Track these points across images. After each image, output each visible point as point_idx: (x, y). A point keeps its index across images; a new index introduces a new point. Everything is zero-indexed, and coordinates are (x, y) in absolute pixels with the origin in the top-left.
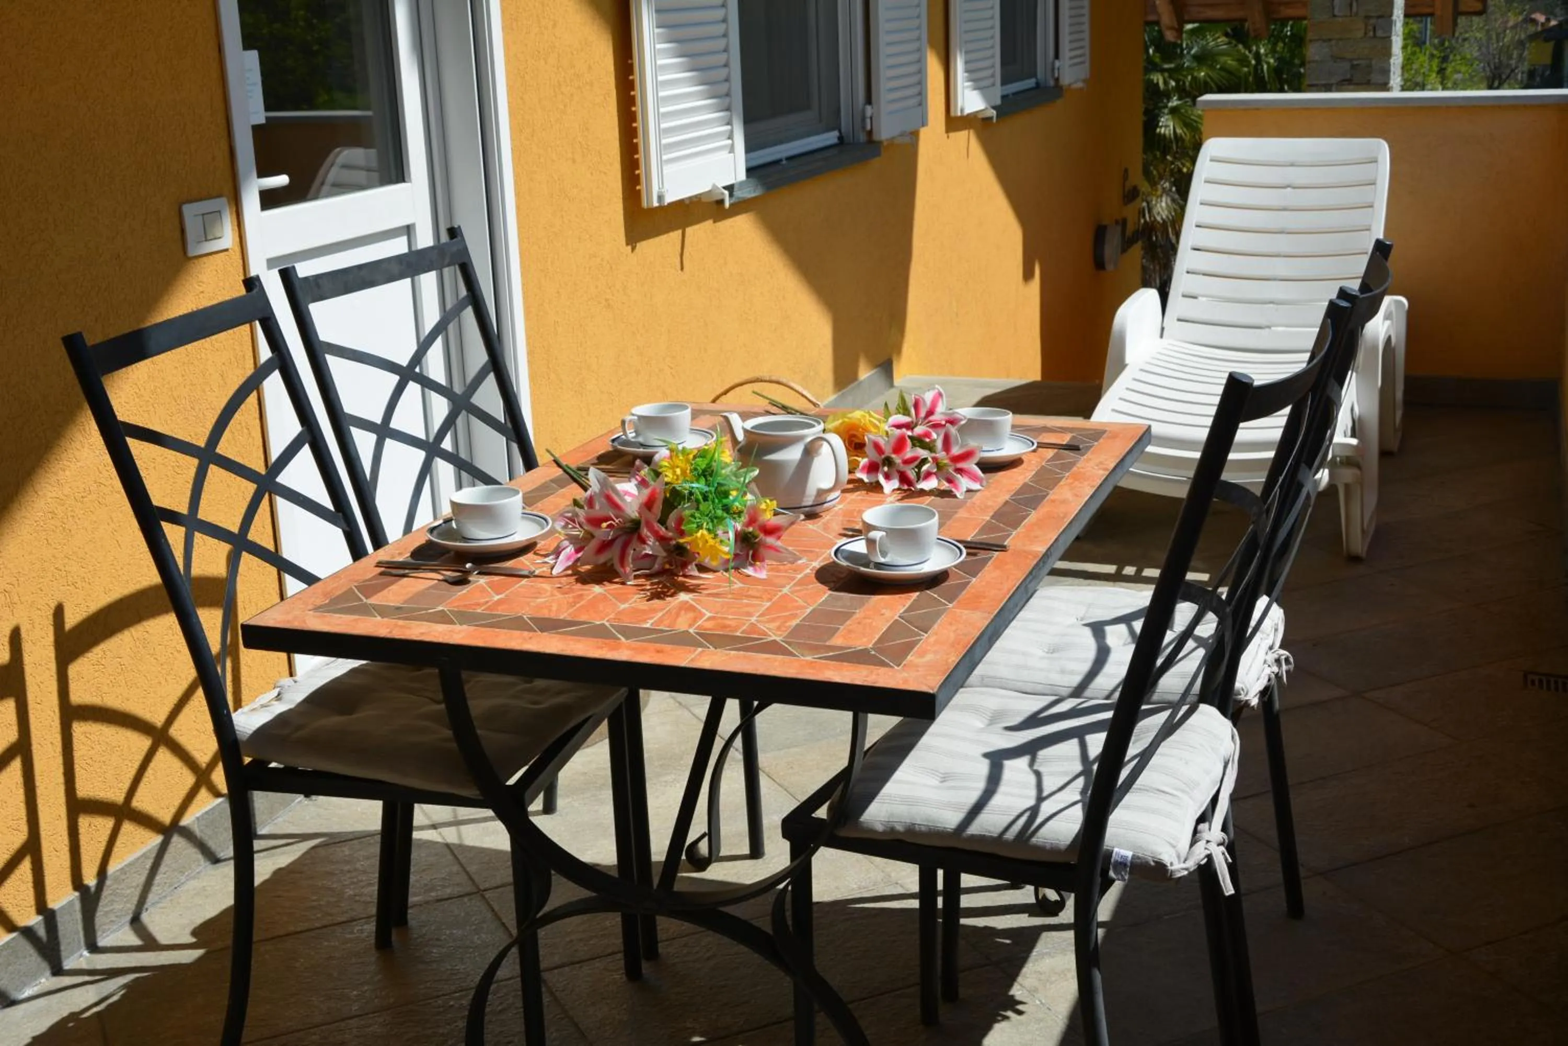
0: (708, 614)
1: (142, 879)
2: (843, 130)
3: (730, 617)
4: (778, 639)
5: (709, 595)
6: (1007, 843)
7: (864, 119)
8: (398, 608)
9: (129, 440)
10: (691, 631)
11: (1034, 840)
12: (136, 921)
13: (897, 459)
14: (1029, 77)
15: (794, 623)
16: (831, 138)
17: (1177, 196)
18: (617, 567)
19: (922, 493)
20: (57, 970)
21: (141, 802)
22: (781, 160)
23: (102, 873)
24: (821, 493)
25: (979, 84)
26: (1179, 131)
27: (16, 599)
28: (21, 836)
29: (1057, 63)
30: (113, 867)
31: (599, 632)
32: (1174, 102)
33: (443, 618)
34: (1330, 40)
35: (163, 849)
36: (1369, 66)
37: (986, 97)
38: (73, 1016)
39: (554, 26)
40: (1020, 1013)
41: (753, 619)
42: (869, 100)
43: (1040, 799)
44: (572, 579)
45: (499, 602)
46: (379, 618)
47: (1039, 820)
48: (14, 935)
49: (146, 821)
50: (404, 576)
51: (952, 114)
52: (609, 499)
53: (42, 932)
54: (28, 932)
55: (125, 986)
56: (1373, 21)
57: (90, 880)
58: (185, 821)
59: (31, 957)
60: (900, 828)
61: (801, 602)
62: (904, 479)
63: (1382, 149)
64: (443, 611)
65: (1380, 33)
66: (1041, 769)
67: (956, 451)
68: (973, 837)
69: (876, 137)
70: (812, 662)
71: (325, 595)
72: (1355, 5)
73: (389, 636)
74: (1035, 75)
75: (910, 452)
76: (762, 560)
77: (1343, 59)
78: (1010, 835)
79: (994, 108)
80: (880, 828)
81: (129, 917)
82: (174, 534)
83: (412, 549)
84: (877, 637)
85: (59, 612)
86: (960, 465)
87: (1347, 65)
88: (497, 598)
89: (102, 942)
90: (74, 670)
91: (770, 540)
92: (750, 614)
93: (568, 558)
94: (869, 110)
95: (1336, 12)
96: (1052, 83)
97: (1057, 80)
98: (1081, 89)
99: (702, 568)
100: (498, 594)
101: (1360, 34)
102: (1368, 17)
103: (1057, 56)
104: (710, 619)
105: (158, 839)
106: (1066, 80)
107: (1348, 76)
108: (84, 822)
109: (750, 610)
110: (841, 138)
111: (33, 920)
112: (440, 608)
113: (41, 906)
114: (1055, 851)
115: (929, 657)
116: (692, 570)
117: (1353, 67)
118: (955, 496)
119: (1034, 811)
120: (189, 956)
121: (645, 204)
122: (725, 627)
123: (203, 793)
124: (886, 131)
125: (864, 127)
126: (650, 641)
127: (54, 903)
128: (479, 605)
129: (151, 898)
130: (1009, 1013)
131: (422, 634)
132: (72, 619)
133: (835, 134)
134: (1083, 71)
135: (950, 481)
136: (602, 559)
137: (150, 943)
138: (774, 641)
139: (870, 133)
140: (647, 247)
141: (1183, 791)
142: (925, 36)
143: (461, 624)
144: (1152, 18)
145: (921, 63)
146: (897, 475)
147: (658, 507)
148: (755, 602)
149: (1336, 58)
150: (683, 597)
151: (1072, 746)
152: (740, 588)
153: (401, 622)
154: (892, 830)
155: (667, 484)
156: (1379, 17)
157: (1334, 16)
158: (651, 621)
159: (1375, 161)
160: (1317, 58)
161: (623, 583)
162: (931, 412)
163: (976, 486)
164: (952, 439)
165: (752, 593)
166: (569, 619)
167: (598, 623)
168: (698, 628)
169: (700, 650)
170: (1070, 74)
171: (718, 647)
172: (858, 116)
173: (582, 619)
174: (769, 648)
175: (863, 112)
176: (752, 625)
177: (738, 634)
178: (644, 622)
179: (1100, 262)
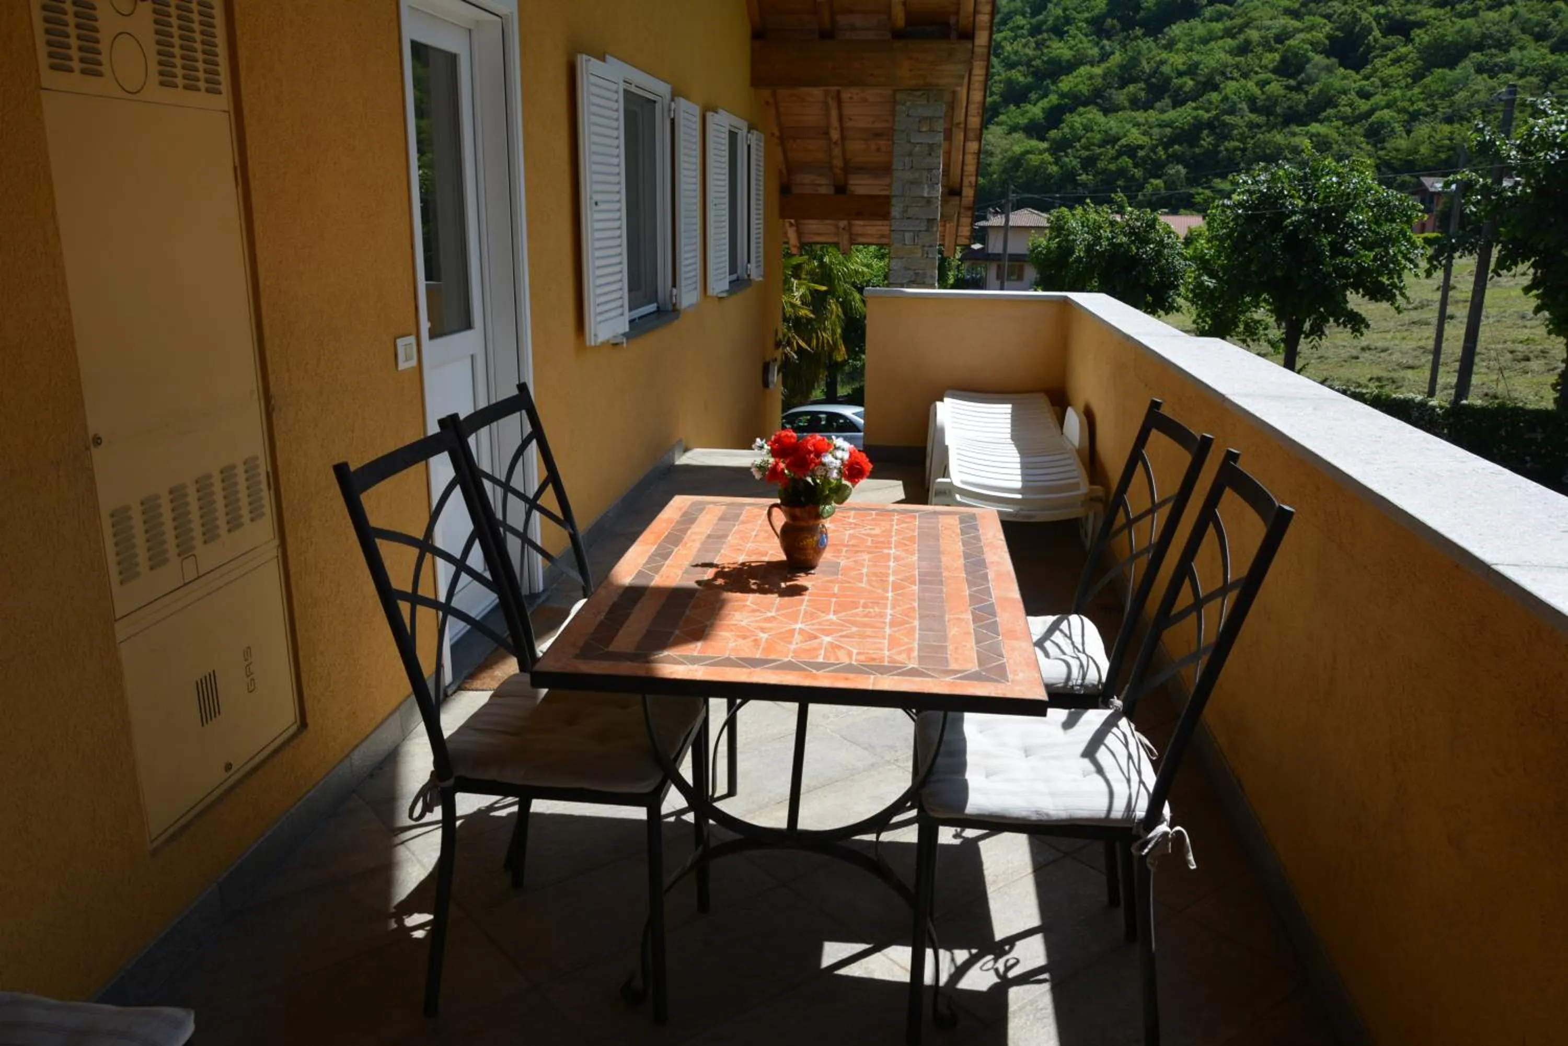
0: (855, 651)
2: (659, 301)
3: (871, 652)
4: (916, 666)
7: (671, 296)
8: (636, 654)
9: (378, 541)
10: (854, 663)
15: (915, 654)
16: (652, 307)
22: (640, 317)
25: (718, 279)
29: (749, 266)
31: (789, 667)
34: (902, 258)
36: (925, 274)
41: (887, 653)
42: (674, 285)
51: (707, 294)
56: (926, 249)
64: (669, 655)
65: (930, 256)
69: (678, 307)
71: (574, 645)
73: (649, 675)
77: (910, 269)
79: (727, 291)
82: (404, 607)
84: (976, 661)
87: (912, 273)
92: (881, 649)
94: (675, 291)
95: (907, 242)
96: (746, 277)
97: (749, 276)
98: (758, 282)
101: (919, 255)
102: (924, 246)
103: (749, 261)
104: (858, 654)
106: (753, 276)
107: (913, 279)
109: (879, 646)
110: (658, 307)
112: (666, 653)
117: (915, 274)
122: (874, 659)
124: (682, 305)
125: (671, 300)
126: (834, 671)
133: (655, 304)
134: (760, 270)
138: (913, 668)
139: (675, 305)
143: (693, 664)
144: (786, 240)
145: (697, 264)
148: (876, 640)
149: (906, 269)
150: (826, 639)
152: (858, 630)
153: (648, 665)
156: (930, 246)
157: (905, 244)
158: (821, 657)
160: (895, 268)
165: (868, 633)
166: (763, 657)
167: (786, 660)
168: (856, 660)
169: (872, 677)
170: (755, 272)
171: (882, 674)
172: (668, 294)
173: (772, 657)
174: (913, 673)
175: (671, 292)
176: (889, 657)
177: (886, 664)
178: (817, 657)
179: (766, 384)
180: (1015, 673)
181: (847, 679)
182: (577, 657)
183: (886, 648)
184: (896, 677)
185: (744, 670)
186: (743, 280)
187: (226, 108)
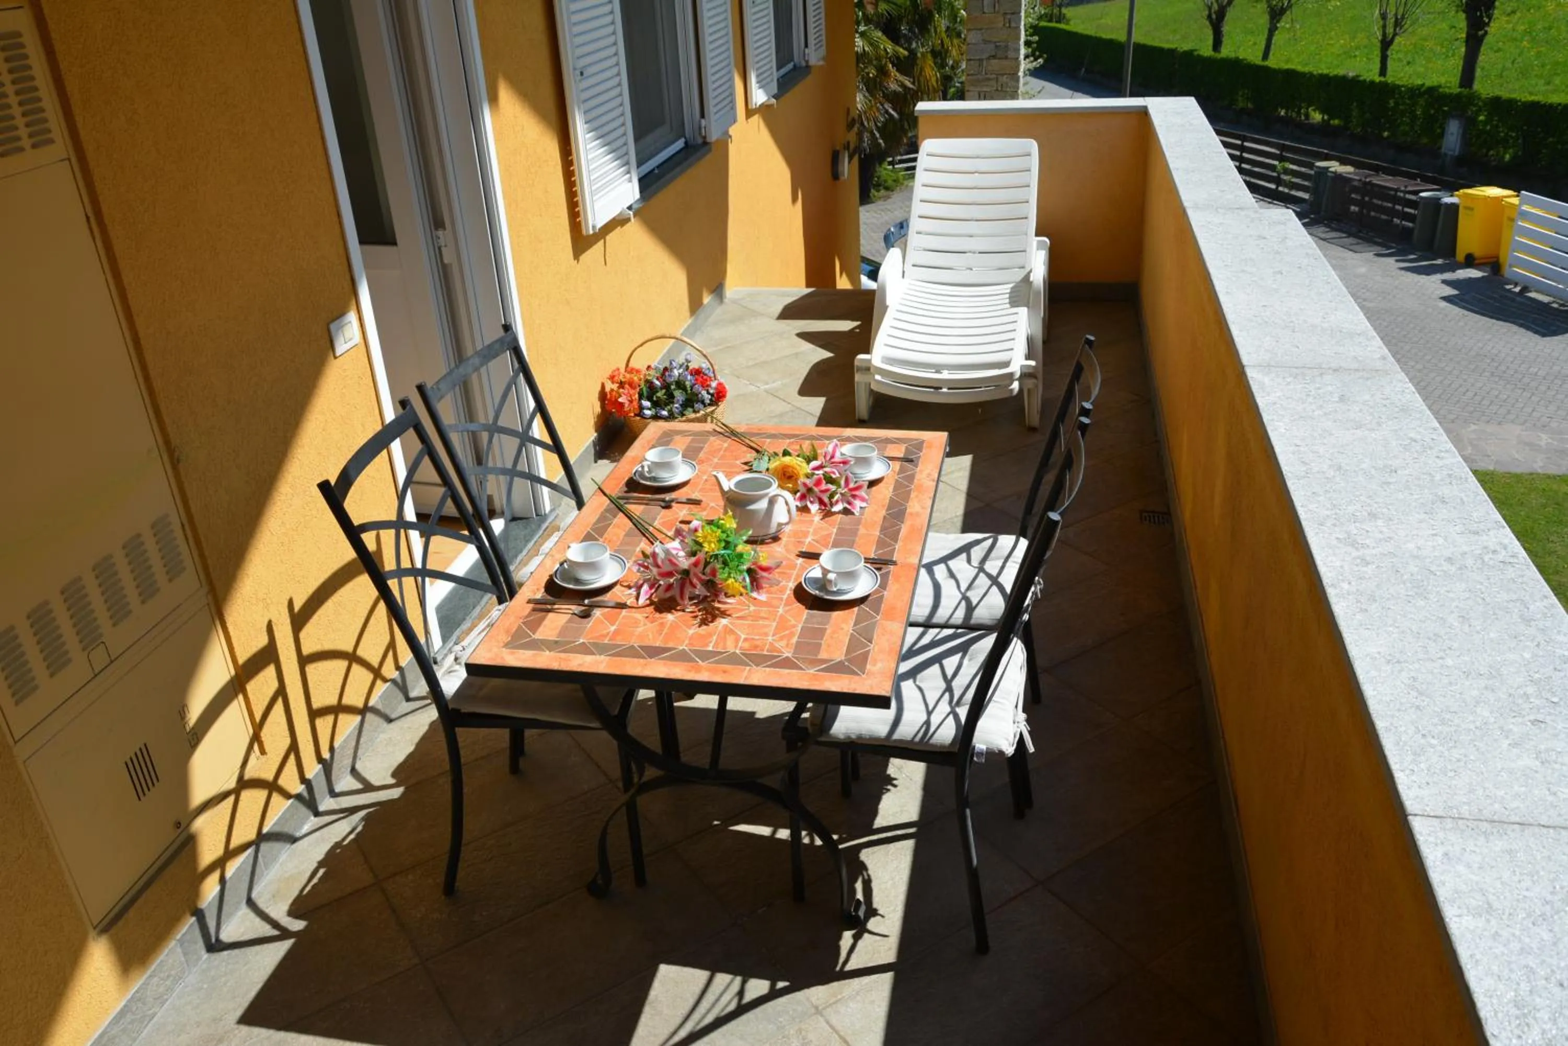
0: (743, 636)
1: (354, 743)
2: (687, 136)
3: (757, 637)
4: (790, 655)
5: (738, 618)
6: (917, 744)
7: (700, 128)
8: (556, 642)
10: (738, 651)
11: (931, 741)
12: (354, 771)
13: (816, 489)
14: (789, 62)
15: (795, 640)
16: (680, 144)
17: (867, 94)
18: (678, 598)
19: (835, 513)
20: (317, 814)
21: (346, 701)
22: (654, 170)
23: (332, 749)
24: (780, 525)
25: (762, 85)
26: (867, 49)
27: (269, 602)
28: (288, 741)
29: (807, 51)
30: (337, 744)
31: (682, 657)
32: (862, 28)
33: (585, 649)
34: (981, 29)
35: (362, 722)
36: (1007, 46)
37: (767, 92)
38: (338, 845)
39: (523, 129)
40: (895, 786)
41: (770, 638)
42: (703, 116)
43: (929, 713)
44: (651, 608)
45: (616, 632)
46: (548, 652)
47: (932, 729)
48: (291, 801)
49: (350, 710)
50: (549, 611)
51: (750, 107)
52: (670, 561)
53: (305, 794)
54: (298, 797)
55: (363, 819)
56: (1009, 16)
57: (326, 755)
58: (371, 703)
59: (303, 810)
60: (853, 737)
61: (793, 622)
62: (821, 502)
63: (1032, 146)
64: (583, 643)
65: (1013, 25)
66: (922, 685)
67: (852, 485)
68: (896, 741)
69: (708, 140)
70: (814, 675)
71: (507, 632)
72: (997, 5)
73: (560, 669)
74: (792, 60)
75: (824, 486)
76: (762, 588)
77: (990, 42)
78: (917, 739)
79: (774, 97)
80: (842, 737)
81: (349, 769)
83: (543, 584)
84: (845, 648)
85: (291, 603)
86: (854, 493)
87: (992, 46)
88: (613, 628)
89: (338, 789)
90: (302, 635)
91: (765, 574)
92: (766, 634)
93: (647, 592)
94: (703, 122)
95: (986, 10)
96: (803, 65)
97: (807, 62)
98: (822, 66)
99: (726, 595)
100: (612, 625)
101: (1001, 25)
102: (1005, 14)
103: (806, 46)
104: (746, 640)
105: (358, 718)
106: (812, 61)
107: (993, 53)
108: (319, 722)
109: (766, 630)
110: (686, 143)
111: (300, 788)
112: (581, 641)
113: (304, 780)
114: (942, 746)
115: (879, 665)
116: (722, 598)
117: (997, 46)
118: (853, 514)
119: (927, 723)
120: (396, 793)
121: (584, 232)
122: (756, 647)
123: (379, 682)
124: (713, 137)
125: (700, 133)
126: (717, 662)
127: (309, 775)
128: (604, 636)
129: (360, 752)
130: (889, 787)
131: (580, 665)
132: (297, 607)
133: (683, 140)
134: (823, 51)
135: (850, 503)
136: (668, 595)
137: (368, 787)
138: (787, 657)
139: (705, 137)
140: (586, 257)
141: (1004, 698)
142: (732, 63)
143: (600, 654)
145: (731, 80)
146: (817, 500)
147: (701, 566)
148: (766, 622)
149: (985, 42)
150: (723, 622)
151: (936, 668)
152: (755, 611)
153: (563, 655)
154: (849, 737)
155: (707, 553)
156: (1013, 14)
157: (984, 13)
158: (711, 645)
159: (1029, 155)
160: (973, 41)
161: (683, 611)
162: (832, 457)
163: (864, 505)
164: (850, 480)
165: (763, 615)
166: (662, 645)
167: (681, 648)
168: (741, 649)
169: (748, 668)
170: (815, 56)
171: (757, 665)
172: (696, 126)
173: (670, 645)
174: (786, 663)
175: (700, 122)
176: (771, 644)
177: (765, 653)
178: (707, 645)
179: (836, 176)
180: (875, 662)
181: (725, 672)
182: (506, 645)
183: (771, 634)
184: (768, 669)
185: (642, 660)
186: (801, 68)
187: (65, 156)
